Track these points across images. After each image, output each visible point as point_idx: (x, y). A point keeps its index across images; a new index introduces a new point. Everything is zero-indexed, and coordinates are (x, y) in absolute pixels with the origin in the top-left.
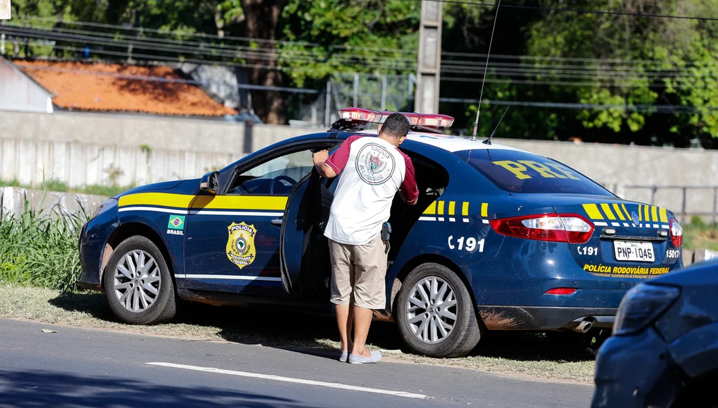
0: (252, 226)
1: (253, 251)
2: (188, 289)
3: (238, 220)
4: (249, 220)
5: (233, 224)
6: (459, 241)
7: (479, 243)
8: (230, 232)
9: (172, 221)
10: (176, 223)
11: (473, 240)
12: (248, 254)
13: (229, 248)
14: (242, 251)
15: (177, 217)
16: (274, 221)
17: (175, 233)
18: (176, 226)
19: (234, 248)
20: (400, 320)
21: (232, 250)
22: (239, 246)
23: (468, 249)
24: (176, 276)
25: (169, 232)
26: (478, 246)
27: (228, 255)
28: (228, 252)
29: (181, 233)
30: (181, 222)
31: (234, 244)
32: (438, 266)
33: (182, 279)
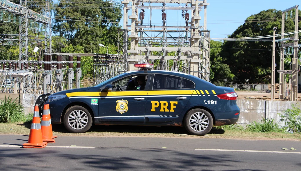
0: (126, 101)
1: (127, 108)
2: (99, 121)
3: (120, 99)
4: (125, 99)
5: (118, 100)
6: (208, 101)
7: (215, 102)
8: (117, 103)
9: (93, 101)
10: (94, 101)
11: (213, 101)
12: (125, 109)
13: (117, 108)
14: (122, 109)
15: (95, 99)
16: (135, 99)
17: (94, 104)
18: (94, 102)
19: (119, 107)
20: (188, 126)
21: (118, 108)
22: (121, 107)
23: (211, 104)
24: (95, 117)
25: (92, 104)
26: (215, 103)
27: (117, 110)
28: (116, 109)
29: (97, 104)
30: (96, 101)
31: (119, 106)
32: (201, 109)
33: (97, 118)
